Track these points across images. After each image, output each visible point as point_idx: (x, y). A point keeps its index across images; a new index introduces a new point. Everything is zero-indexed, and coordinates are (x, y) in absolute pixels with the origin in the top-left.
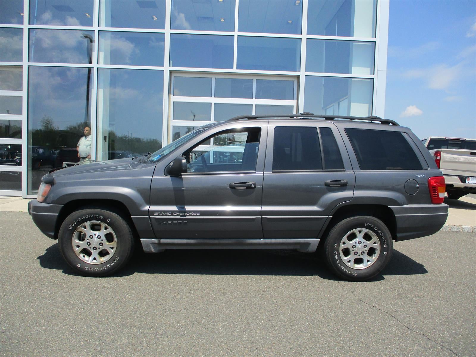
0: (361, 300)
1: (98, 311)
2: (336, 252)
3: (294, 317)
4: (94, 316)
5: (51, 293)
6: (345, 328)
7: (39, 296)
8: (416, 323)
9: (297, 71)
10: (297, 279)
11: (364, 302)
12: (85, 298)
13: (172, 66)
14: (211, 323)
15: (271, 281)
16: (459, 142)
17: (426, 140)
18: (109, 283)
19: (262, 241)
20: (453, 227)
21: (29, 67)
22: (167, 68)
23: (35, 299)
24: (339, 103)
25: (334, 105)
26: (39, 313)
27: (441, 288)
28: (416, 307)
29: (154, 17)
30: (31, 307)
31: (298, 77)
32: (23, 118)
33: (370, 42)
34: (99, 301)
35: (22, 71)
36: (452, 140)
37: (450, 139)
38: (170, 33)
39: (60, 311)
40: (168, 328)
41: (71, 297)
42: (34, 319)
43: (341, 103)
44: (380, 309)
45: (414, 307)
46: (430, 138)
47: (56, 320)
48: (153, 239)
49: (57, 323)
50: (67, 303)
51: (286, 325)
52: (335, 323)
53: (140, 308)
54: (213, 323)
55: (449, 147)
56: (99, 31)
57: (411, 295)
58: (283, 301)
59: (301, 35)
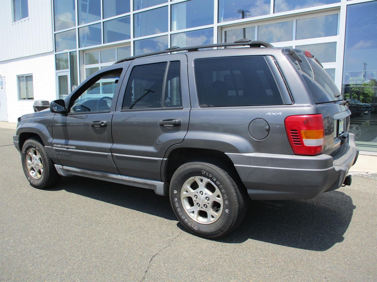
2: (176, 199)
19: (119, 177)
22: (216, 25)
48: (60, 166)
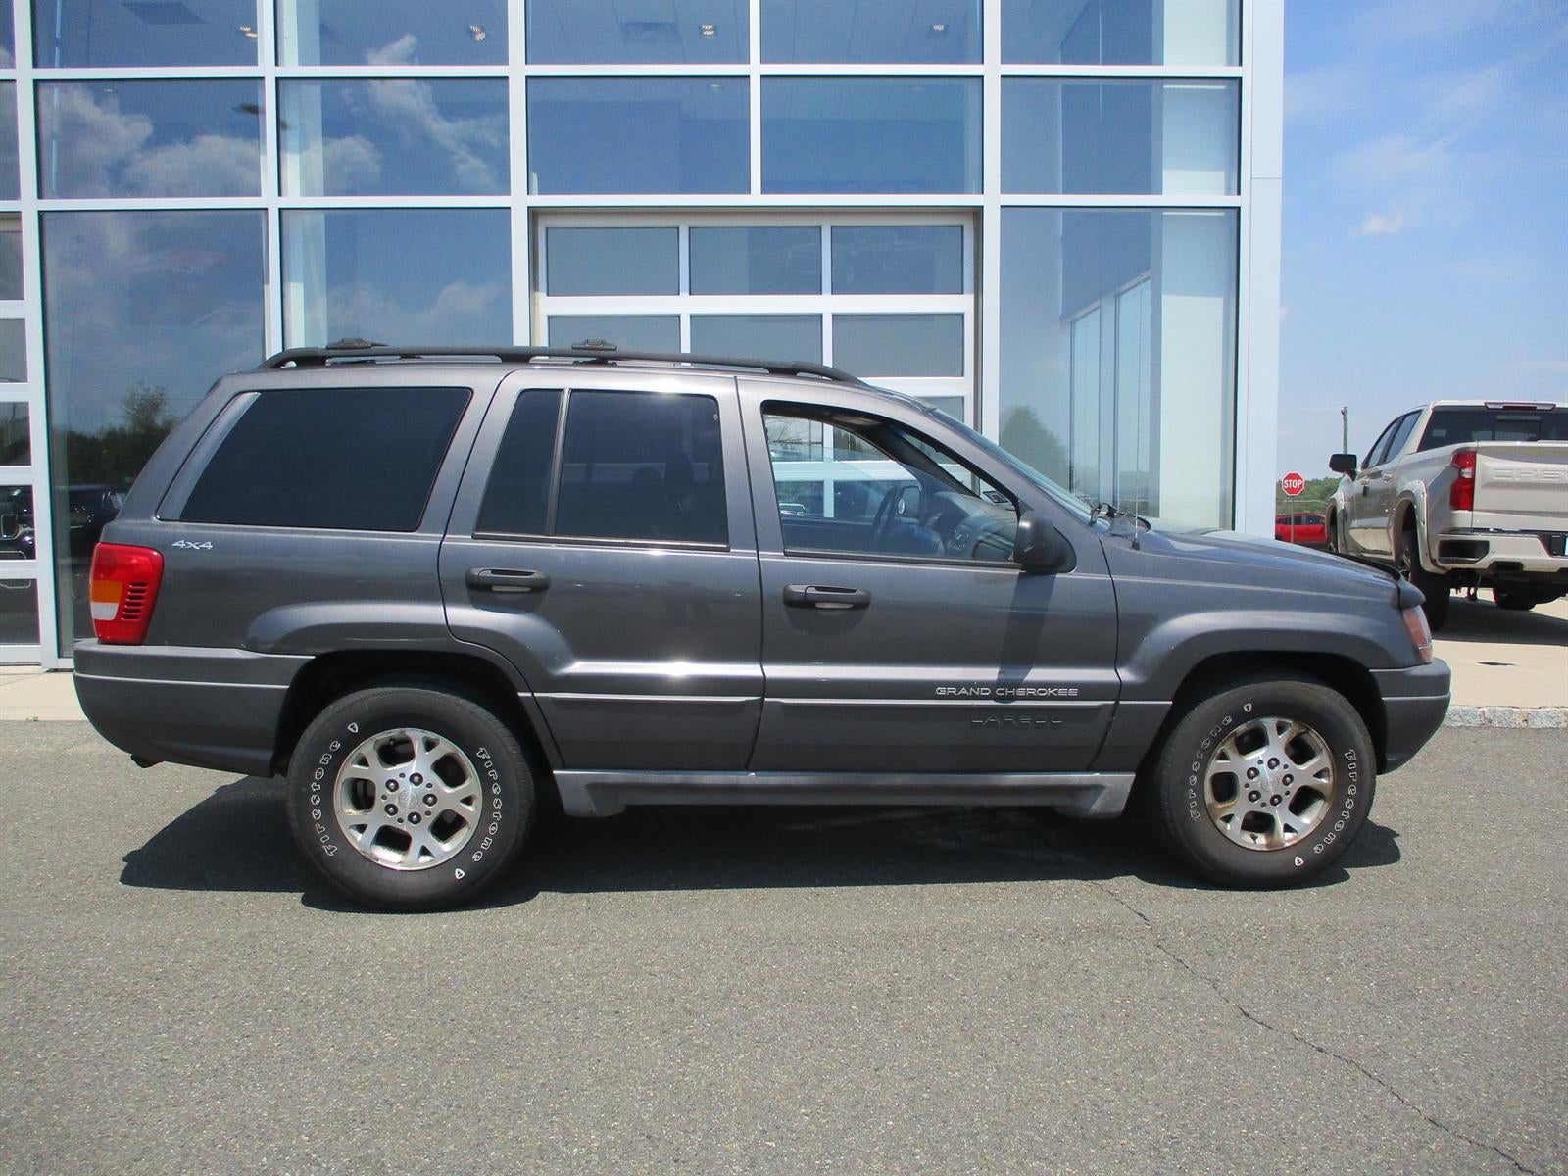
0: (1247, 1015)
1: (276, 1103)
3: (1009, 1097)
4: (259, 1127)
5: (108, 1037)
6: (1202, 1136)
7: (62, 1051)
8: (1461, 1099)
9: (972, 193)
10: (1006, 938)
11: (1262, 1024)
12: (228, 1051)
13: (540, 194)
14: (697, 1138)
15: (913, 950)
16: (1531, 414)
17: (1420, 411)
18: (322, 988)
20: (1537, 713)
21: (41, 214)
22: (519, 199)
23: (46, 1064)
24: (1117, 296)
25: (1099, 307)
26: (54, 1125)
27: (1529, 951)
28: (1453, 1035)
29: (475, 29)
30: (26, 1102)
31: (977, 213)
32: (31, 393)
33: (1222, 81)
34: (283, 1061)
35: (20, 232)
36: (1510, 409)
37: (1502, 407)
38: (527, 78)
39: (132, 1111)
40: (537, 1168)
41: (177, 1052)
42: (33, 1151)
43: (1123, 297)
44: (1321, 1050)
45: (1446, 1036)
46: (1431, 407)
47: (114, 1152)
49: (118, 1163)
50: (163, 1075)
51: (978, 1134)
52: (1163, 1116)
53: (434, 1087)
54: (706, 1134)
55: (1497, 433)
56: (277, 79)
57: (1429, 986)
58: (963, 1030)
59: (981, 66)
